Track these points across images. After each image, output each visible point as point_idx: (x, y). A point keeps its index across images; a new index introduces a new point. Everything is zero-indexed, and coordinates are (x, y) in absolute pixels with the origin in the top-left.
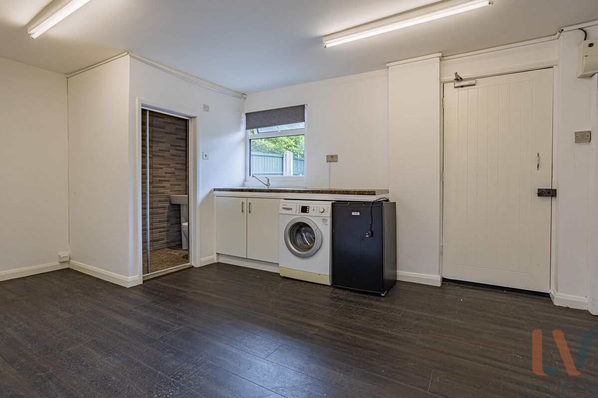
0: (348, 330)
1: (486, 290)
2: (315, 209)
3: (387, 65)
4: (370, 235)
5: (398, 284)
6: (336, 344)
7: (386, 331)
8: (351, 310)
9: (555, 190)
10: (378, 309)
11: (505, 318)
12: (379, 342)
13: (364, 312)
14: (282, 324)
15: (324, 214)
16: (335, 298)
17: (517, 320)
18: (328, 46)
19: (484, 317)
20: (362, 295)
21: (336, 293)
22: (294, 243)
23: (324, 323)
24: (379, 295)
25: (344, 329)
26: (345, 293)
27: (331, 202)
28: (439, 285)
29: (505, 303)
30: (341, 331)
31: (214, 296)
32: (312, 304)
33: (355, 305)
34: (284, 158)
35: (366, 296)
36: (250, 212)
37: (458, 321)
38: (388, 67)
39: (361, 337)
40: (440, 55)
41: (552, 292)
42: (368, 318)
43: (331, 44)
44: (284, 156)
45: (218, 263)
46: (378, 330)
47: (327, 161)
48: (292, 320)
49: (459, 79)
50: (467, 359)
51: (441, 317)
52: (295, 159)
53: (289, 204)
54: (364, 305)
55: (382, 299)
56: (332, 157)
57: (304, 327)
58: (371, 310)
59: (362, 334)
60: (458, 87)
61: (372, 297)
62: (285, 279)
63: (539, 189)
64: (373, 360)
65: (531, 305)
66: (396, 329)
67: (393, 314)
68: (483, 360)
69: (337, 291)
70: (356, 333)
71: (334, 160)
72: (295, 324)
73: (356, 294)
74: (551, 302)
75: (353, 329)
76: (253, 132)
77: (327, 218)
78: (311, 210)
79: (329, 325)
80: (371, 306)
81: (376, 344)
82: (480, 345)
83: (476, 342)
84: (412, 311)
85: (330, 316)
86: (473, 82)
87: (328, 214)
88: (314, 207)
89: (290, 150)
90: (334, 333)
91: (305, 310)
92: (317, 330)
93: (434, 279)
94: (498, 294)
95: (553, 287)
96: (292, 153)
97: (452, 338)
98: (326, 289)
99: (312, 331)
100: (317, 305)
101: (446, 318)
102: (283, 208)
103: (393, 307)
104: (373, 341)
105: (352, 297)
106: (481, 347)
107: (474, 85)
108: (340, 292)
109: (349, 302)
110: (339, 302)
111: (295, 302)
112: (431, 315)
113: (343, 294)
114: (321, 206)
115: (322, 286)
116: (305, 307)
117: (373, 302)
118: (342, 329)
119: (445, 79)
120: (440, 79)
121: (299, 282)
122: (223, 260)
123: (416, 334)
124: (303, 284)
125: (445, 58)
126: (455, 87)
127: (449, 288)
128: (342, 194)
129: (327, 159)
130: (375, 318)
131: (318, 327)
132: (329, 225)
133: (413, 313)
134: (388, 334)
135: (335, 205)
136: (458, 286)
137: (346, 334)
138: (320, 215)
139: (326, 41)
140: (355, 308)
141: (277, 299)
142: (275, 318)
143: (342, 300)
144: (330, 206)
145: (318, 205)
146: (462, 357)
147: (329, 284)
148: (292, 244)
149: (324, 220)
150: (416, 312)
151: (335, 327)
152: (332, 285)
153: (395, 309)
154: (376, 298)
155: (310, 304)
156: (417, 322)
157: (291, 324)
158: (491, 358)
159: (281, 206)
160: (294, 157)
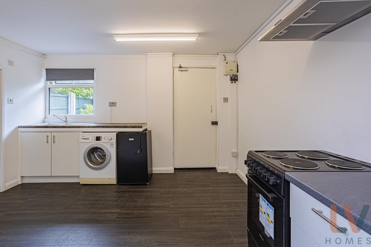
0: (135, 210)
1: (193, 171)
2: (105, 138)
3: (146, 54)
4: (140, 151)
5: (153, 175)
6: (131, 220)
7: (154, 204)
8: (132, 197)
9: (217, 122)
10: (147, 193)
11: (203, 183)
12: (152, 212)
13: (141, 196)
14: (93, 217)
15: (111, 141)
16: (121, 191)
17: (207, 183)
18: (116, 40)
19: (195, 185)
20: (136, 186)
21: (121, 188)
22: (91, 161)
23: (120, 209)
24: (146, 184)
25: (133, 210)
26: (126, 187)
27: (116, 133)
28: (173, 172)
29: (201, 176)
30: (131, 212)
31: (30, 212)
32: (108, 199)
33: (134, 193)
34: (69, 98)
35: (138, 186)
36: (54, 142)
37: (185, 190)
38: (147, 55)
39: (143, 212)
40: (173, 54)
41: (217, 167)
42: (143, 199)
43: (118, 39)
44: (69, 96)
45: (23, 184)
46: (150, 205)
47: (110, 106)
48: (99, 213)
49: (180, 67)
50: (192, 208)
51: (178, 190)
52: (77, 98)
53: (87, 135)
54: (139, 192)
55: (148, 186)
56: (113, 103)
57: (108, 215)
58: (144, 194)
59: (143, 210)
60: (180, 71)
61: (142, 186)
62: (84, 186)
63: (212, 122)
64: (152, 223)
65: (210, 175)
66: (159, 202)
67: (155, 194)
68: (199, 206)
69: (121, 187)
70: (140, 210)
71: (114, 105)
72: (102, 215)
73: (133, 186)
74: (216, 171)
75: (138, 208)
76: (51, 83)
77: (114, 143)
78: (103, 139)
79: (123, 210)
80: (143, 192)
81: (152, 213)
82: (196, 199)
83: (194, 198)
84: (164, 190)
85: (122, 203)
86: (186, 69)
87: (114, 141)
88: (105, 137)
89: (73, 92)
90: (128, 214)
91: (105, 204)
92: (117, 215)
93: (170, 169)
94: (198, 172)
95: (217, 165)
96: (75, 94)
97: (185, 199)
98: (115, 187)
99: (114, 216)
100: (112, 199)
101: (180, 190)
102: (82, 138)
103: (154, 189)
104: (150, 212)
105: (132, 189)
106: (197, 200)
107: (187, 71)
108: (123, 187)
109: (130, 192)
110: (125, 193)
111: (97, 200)
112: (173, 190)
113: (125, 188)
114: (110, 136)
115: (111, 186)
116: (105, 202)
117: (144, 189)
118: (131, 210)
119: (175, 65)
120: (172, 66)
121: (95, 186)
122: (26, 181)
123: (169, 201)
124: (98, 187)
125: (175, 55)
126: (179, 71)
127: (178, 173)
128: (122, 128)
129: (109, 104)
130: (147, 198)
131: (117, 213)
132: (115, 147)
133: (165, 191)
134: (156, 206)
135: (119, 135)
136: (181, 171)
137: (135, 212)
138: (109, 141)
139: (116, 37)
140: (135, 195)
141: (84, 201)
142: (86, 215)
143: (126, 192)
144: (115, 136)
145: (108, 136)
146: (190, 208)
147: (115, 183)
148: (90, 162)
149: (112, 145)
150: (166, 190)
151: (127, 210)
152: (117, 184)
153: (156, 191)
154: (144, 186)
155: (107, 199)
156: (168, 195)
157: (99, 216)
158: (201, 204)
159: (81, 137)
160: (76, 97)
